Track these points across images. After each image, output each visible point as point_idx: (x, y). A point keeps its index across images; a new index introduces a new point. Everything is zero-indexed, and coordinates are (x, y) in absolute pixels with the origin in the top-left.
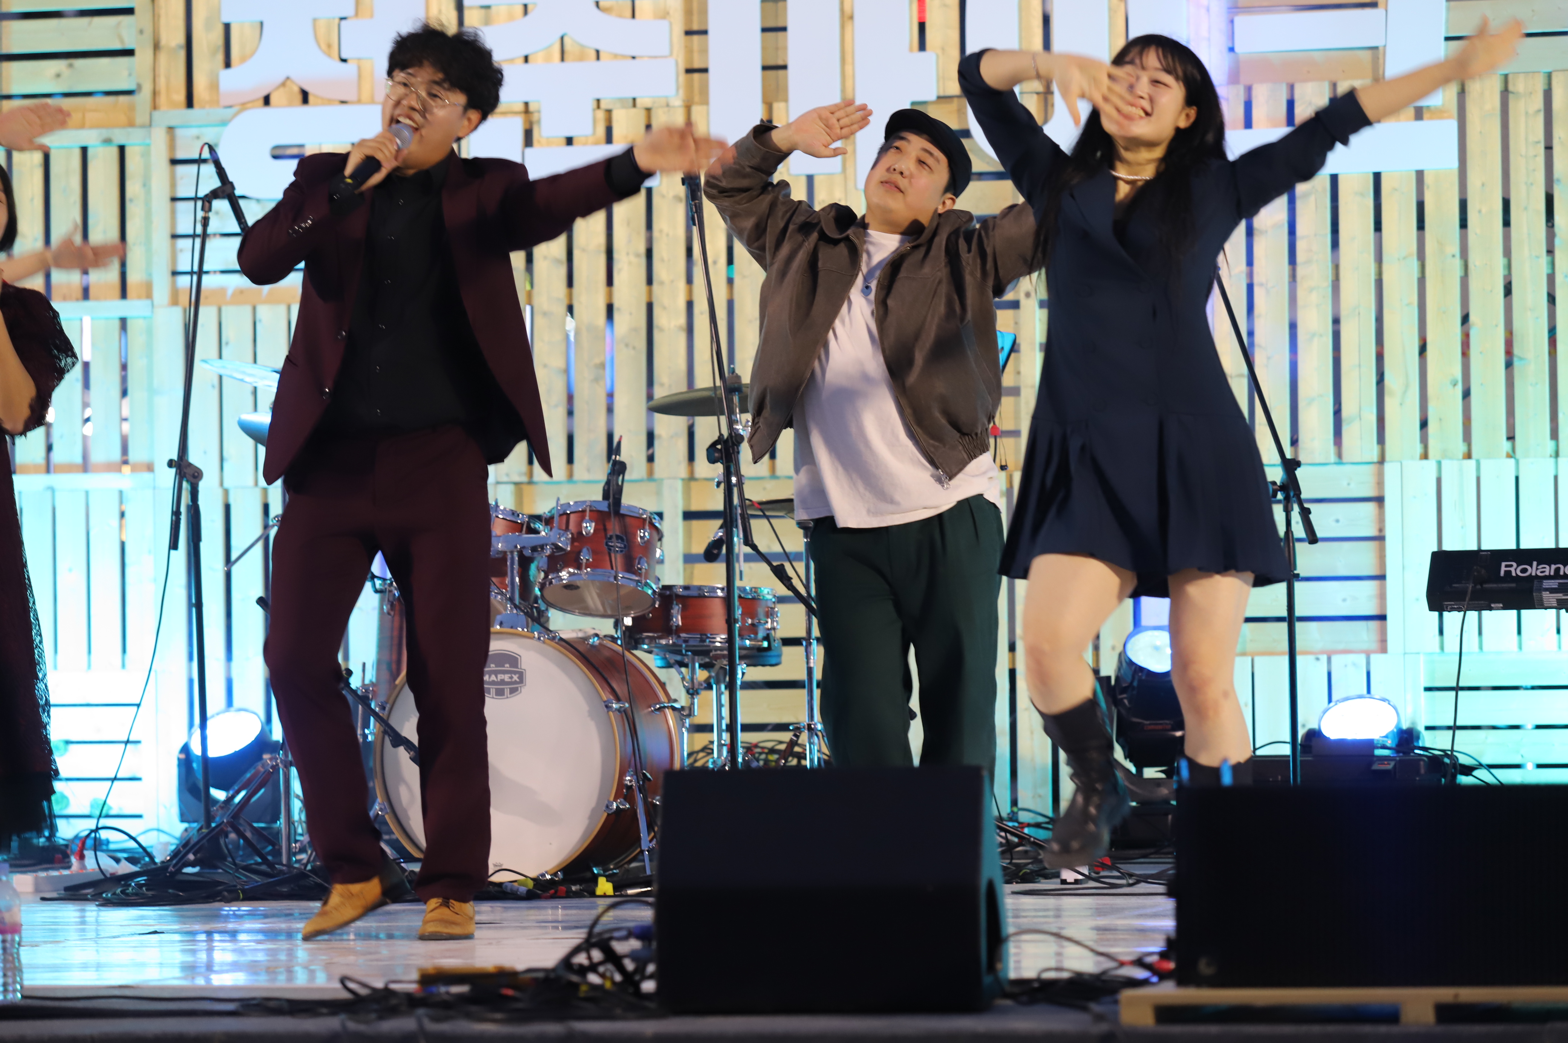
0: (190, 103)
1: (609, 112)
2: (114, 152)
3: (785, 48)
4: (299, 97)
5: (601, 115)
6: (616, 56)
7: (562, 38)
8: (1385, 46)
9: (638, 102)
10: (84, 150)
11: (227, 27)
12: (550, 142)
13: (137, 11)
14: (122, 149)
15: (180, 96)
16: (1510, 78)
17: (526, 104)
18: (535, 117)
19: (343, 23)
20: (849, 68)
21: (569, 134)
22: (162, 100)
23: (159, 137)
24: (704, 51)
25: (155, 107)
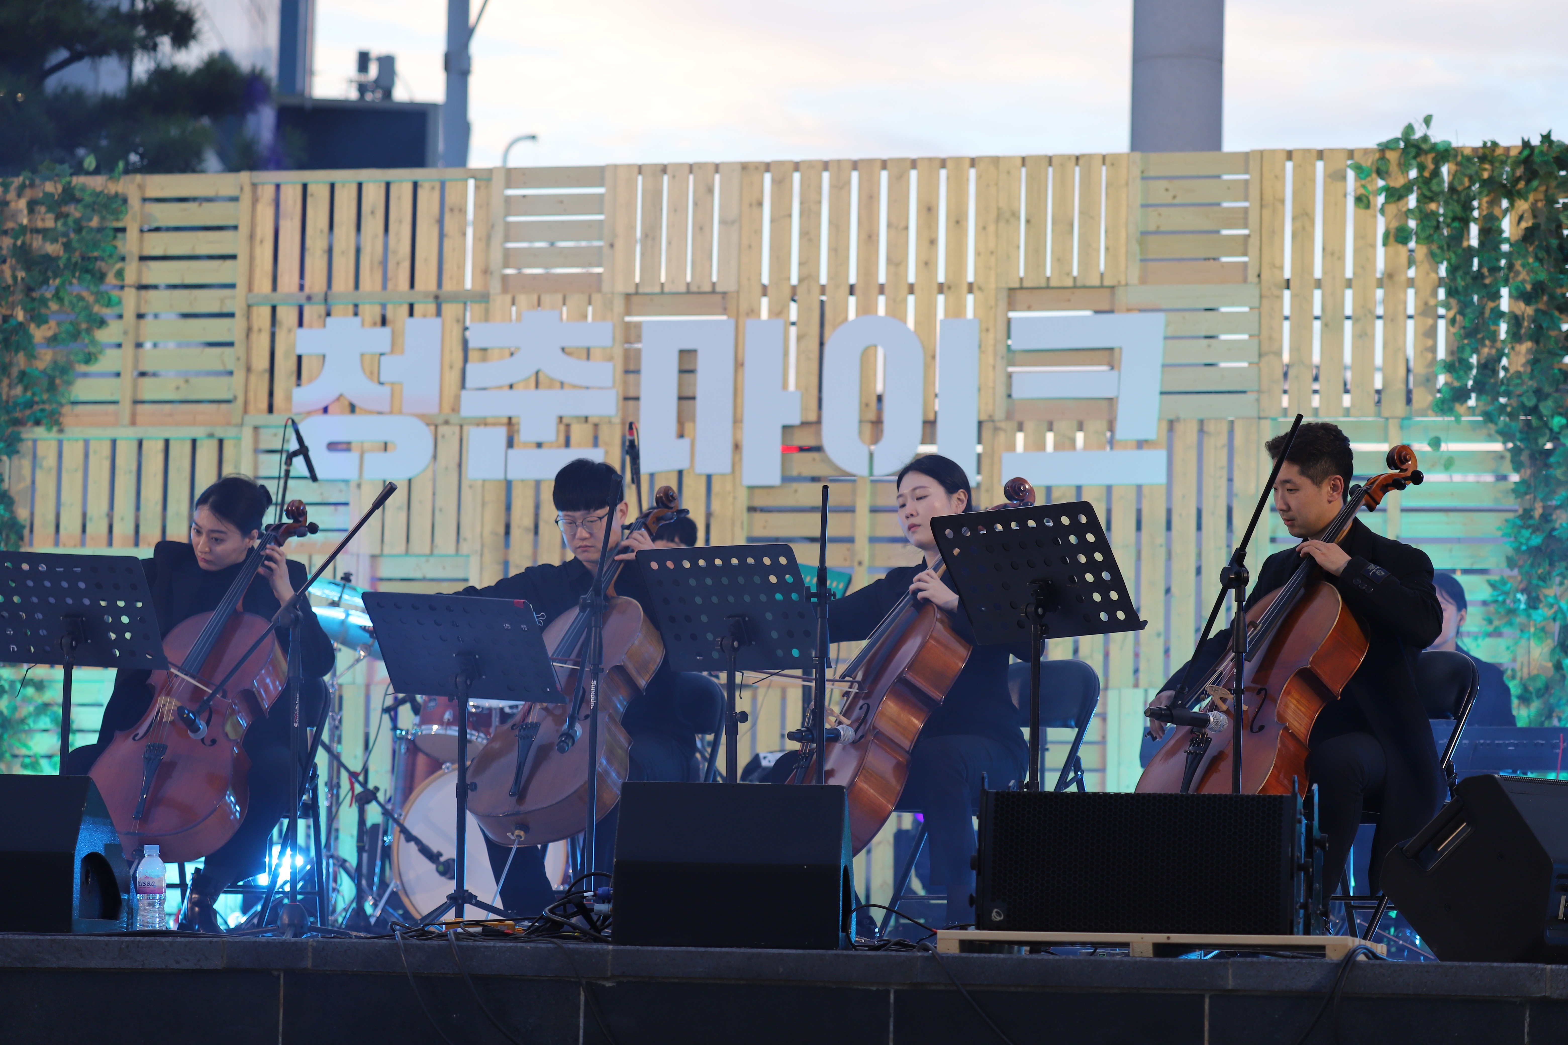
0: (271, 409)
1: (568, 426)
2: (215, 444)
3: (694, 385)
4: (348, 409)
5: (562, 428)
6: (575, 387)
7: (537, 373)
8: (1117, 398)
9: (590, 420)
10: (194, 442)
11: (299, 358)
12: (526, 445)
13: (236, 344)
14: (221, 442)
15: (264, 405)
16: (1205, 422)
17: (510, 419)
18: (516, 427)
19: (383, 358)
20: (739, 401)
21: (539, 440)
22: (251, 407)
23: (247, 434)
24: (638, 385)
25: (246, 411)
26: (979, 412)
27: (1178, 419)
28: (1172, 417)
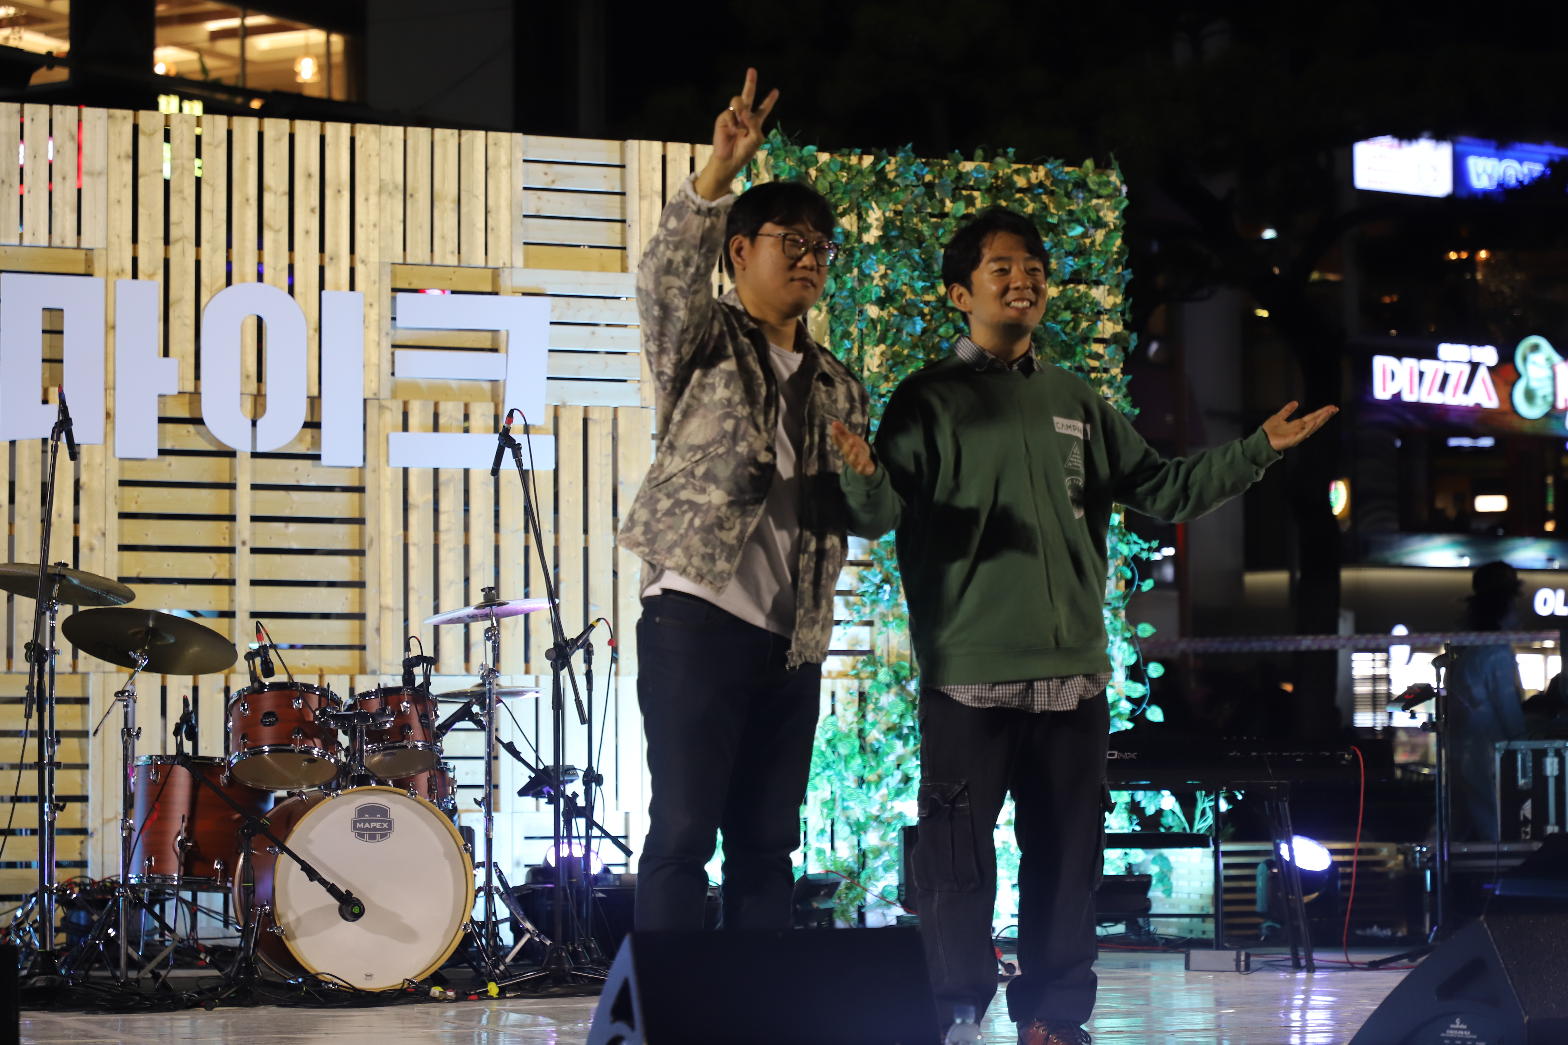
3: (61, 347)
8: (505, 380)
16: (590, 411)
26: (364, 390)
27: (563, 406)
28: (557, 403)
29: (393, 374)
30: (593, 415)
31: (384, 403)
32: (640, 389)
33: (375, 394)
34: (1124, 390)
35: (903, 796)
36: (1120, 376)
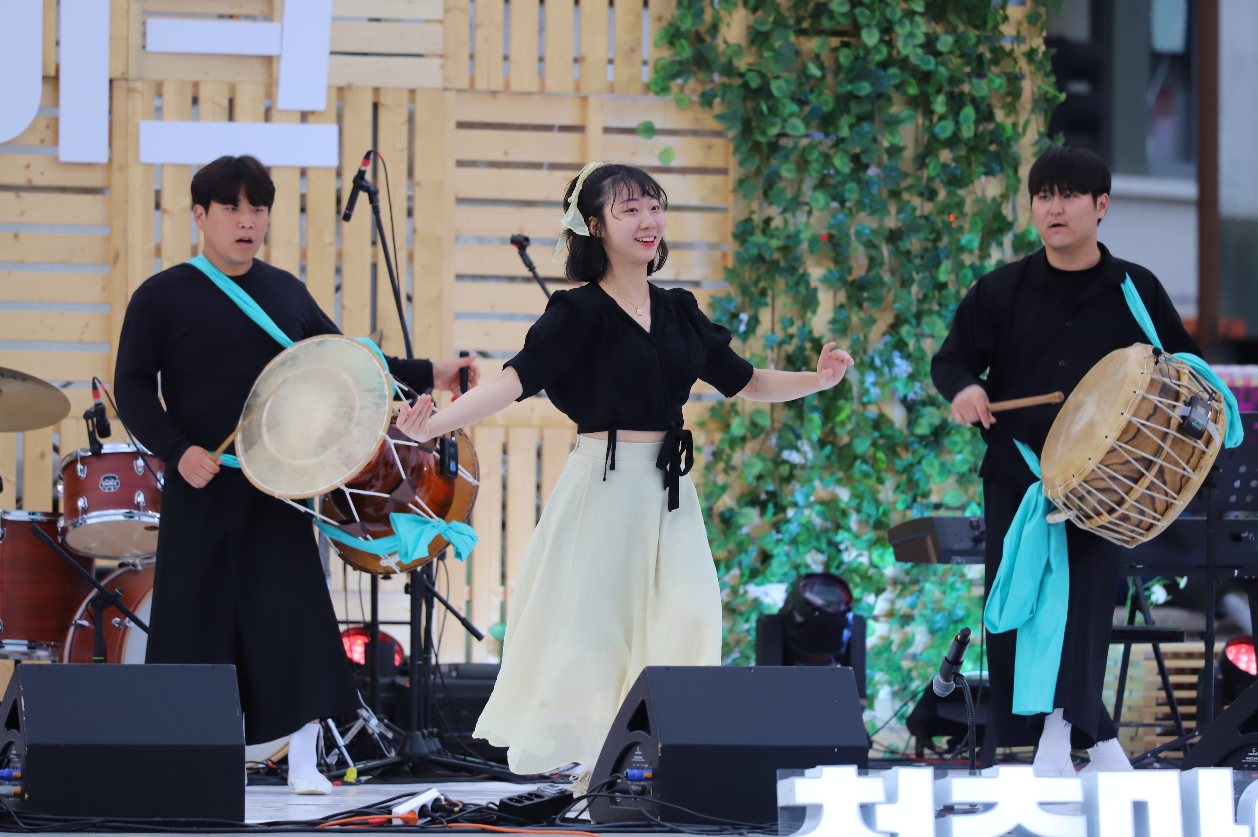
8: (279, 57)
16: (381, 94)
26: (111, 68)
27: (350, 87)
28: (342, 83)
29: (144, 47)
30: (384, 99)
31: (132, 85)
32: (442, 67)
33: (123, 74)
34: (1048, 67)
35: (759, 579)
36: (1043, 48)
